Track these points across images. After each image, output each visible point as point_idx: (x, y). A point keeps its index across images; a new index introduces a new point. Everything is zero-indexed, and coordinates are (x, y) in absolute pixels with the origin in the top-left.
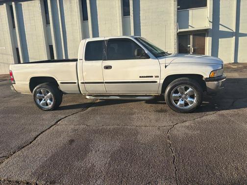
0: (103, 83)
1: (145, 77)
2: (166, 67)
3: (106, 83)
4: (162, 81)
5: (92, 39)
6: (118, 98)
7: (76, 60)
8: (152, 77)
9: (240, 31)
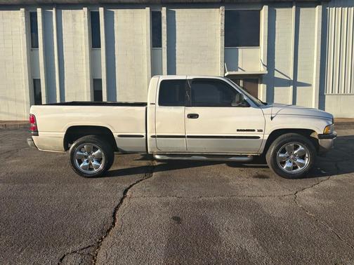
0: (184, 137)
1: (244, 130)
2: (272, 118)
3: (188, 137)
4: (266, 137)
5: (166, 77)
6: (205, 158)
7: (144, 104)
8: (254, 130)
9: (298, 80)
